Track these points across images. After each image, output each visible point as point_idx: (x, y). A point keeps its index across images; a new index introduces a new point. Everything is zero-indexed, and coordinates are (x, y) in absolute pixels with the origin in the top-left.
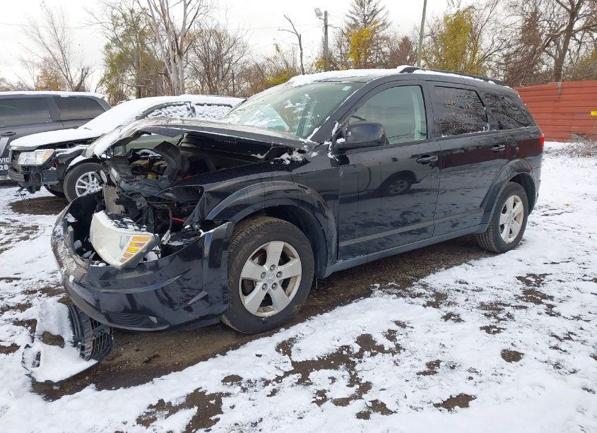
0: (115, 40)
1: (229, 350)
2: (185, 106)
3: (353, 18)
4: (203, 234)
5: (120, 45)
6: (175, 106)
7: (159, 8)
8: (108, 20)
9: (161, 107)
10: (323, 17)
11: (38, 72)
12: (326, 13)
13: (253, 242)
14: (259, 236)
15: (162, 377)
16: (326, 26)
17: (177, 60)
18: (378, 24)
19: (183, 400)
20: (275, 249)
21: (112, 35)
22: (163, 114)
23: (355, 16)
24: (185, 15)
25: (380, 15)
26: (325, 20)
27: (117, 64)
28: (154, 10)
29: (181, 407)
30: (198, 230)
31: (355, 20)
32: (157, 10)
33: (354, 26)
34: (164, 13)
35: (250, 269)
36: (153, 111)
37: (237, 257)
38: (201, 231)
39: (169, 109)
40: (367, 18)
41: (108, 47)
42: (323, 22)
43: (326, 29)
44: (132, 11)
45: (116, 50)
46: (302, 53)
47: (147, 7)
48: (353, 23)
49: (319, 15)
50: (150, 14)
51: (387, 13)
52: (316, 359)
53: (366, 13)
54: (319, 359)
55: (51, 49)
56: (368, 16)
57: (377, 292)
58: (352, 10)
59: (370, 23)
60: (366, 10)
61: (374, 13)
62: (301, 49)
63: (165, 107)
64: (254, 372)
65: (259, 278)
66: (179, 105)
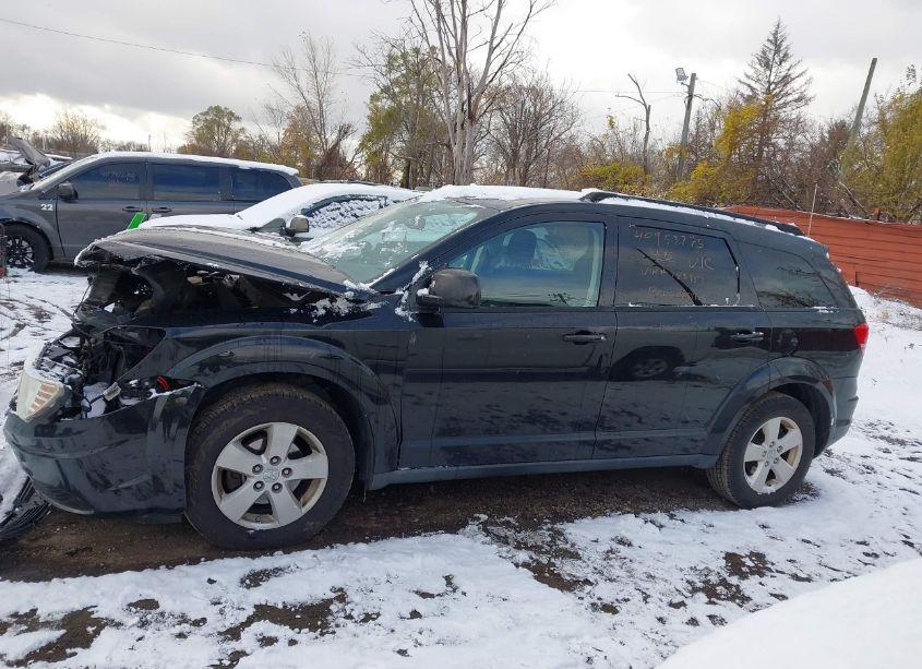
0: (386, 90)
1: (182, 563)
2: (376, 203)
3: (749, 86)
4: (155, 394)
5: (393, 97)
6: (362, 200)
7: (454, 51)
8: (383, 61)
9: (341, 200)
10: (688, 82)
11: (286, 125)
12: (694, 77)
13: (239, 419)
14: (250, 412)
15: (65, 579)
16: (690, 96)
17: (467, 125)
18: (790, 98)
19: (59, 617)
20: (283, 434)
21: (384, 82)
22: (342, 210)
23: (753, 84)
24: (489, 63)
25: (795, 85)
26: (691, 88)
27: (383, 125)
28: (446, 51)
29: (47, 624)
30: (148, 388)
31: (752, 89)
32: (450, 53)
33: (749, 99)
34: (460, 57)
35: (232, 457)
36: (328, 204)
37: (210, 437)
38: (153, 390)
39: (352, 203)
40: (773, 86)
41: (374, 98)
42: (686, 89)
43: (690, 102)
44: (417, 51)
45: (386, 104)
46: (647, 134)
47: (438, 45)
48: (748, 92)
49: (681, 78)
50: (440, 57)
51: (809, 82)
52: (280, 606)
53: (772, 79)
54: (285, 607)
55: (306, 94)
56: (776, 84)
57: (472, 527)
58: (751, 72)
59: (776, 95)
60: (773, 75)
61: (786, 80)
62: (648, 129)
63: (348, 201)
64: (178, 602)
65: (251, 473)
66: (368, 200)
